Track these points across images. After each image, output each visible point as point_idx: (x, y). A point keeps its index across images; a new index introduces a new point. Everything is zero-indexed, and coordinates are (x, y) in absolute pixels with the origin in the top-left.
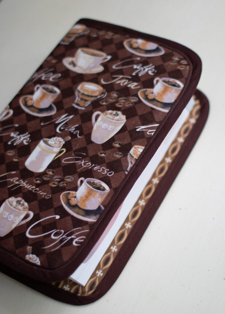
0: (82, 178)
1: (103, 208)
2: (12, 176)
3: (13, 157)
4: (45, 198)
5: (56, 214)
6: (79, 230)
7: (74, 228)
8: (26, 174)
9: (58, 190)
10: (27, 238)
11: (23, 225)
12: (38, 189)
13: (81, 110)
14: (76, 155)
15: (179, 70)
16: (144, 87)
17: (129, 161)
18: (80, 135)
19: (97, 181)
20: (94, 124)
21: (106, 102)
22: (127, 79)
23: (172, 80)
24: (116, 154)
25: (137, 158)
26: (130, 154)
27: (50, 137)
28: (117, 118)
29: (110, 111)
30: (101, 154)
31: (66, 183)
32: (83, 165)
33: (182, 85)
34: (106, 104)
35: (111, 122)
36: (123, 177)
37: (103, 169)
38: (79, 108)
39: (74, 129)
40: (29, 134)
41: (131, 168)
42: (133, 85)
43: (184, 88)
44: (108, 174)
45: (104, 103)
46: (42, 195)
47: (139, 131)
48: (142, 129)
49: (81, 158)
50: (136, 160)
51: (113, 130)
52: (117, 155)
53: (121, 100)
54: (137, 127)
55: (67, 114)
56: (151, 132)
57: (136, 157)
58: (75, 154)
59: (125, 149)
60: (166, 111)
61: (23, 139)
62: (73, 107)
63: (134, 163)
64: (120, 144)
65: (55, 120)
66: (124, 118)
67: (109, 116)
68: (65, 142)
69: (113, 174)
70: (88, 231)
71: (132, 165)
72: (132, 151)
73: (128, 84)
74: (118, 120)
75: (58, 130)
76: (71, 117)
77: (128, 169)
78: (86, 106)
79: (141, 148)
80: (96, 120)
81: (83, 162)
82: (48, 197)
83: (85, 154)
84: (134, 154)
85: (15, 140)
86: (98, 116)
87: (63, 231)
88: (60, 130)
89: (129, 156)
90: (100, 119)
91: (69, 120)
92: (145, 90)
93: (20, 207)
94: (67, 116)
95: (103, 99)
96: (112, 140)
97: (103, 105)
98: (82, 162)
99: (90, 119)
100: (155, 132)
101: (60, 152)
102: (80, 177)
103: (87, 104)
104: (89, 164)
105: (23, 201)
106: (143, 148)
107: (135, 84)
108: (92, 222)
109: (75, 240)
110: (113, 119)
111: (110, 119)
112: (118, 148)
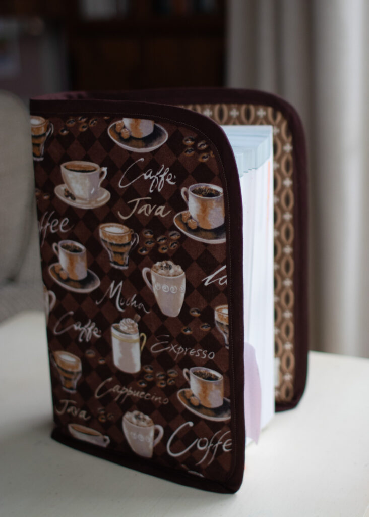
0: (185, 370)
1: (229, 401)
2: (112, 385)
5: (187, 421)
7: (214, 433)
8: (125, 378)
9: (170, 391)
12: (148, 394)
13: (125, 270)
17: (222, 332)
20: (152, 288)
21: (146, 250)
22: (147, 202)
23: (203, 186)
24: (202, 327)
25: (228, 324)
26: (218, 322)
27: (118, 321)
28: (172, 271)
29: (158, 264)
30: (185, 330)
32: (175, 352)
33: (220, 190)
34: (147, 252)
35: (169, 279)
36: (227, 354)
37: (200, 352)
38: (121, 268)
39: (135, 302)
40: (92, 321)
41: (229, 339)
42: (160, 211)
45: (144, 252)
46: (158, 401)
47: (208, 286)
48: (210, 281)
50: (229, 327)
51: (179, 292)
52: (204, 328)
53: (160, 240)
54: (203, 280)
55: (114, 282)
57: (226, 323)
58: (158, 338)
59: (208, 316)
60: (223, 240)
63: (227, 331)
64: (198, 312)
65: (107, 293)
66: (179, 269)
67: (161, 271)
69: (214, 355)
71: (228, 335)
72: (216, 317)
74: (175, 275)
75: (120, 309)
76: (121, 284)
77: (227, 342)
78: (127, 262)
79: (225, 308)
80: (150, 281)
81: (173, 348)
82: (165, 402)
83: (168, 336)
84: (222, 319)
85: (84, 334)
87: (205, 439)
88: (121, 307)
89: (218, 326)
90: (153, 279)
91: (122, 290)
94: (116, 285)
95: (138, 246)
97: (144, 256)
98: (171, 348)
101: (142, 339)
103: (125, 259)
104: (181, 350)
106: (226, 306)
107: (162, 208)
108: (227, 421)
109: (224, 446)
110: (169, 276)
111: (165, 275)
112: (199, 317)
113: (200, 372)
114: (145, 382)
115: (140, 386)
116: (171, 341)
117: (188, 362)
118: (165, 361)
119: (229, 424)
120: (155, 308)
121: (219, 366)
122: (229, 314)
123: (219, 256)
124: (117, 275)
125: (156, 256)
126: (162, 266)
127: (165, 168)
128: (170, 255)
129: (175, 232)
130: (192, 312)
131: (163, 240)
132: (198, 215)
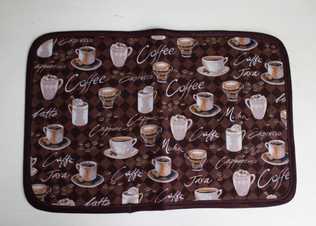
1: (288, 153)
3: (216, 148)
4: (254, 164)
5: (267, 169)
6: (284, 171)
7: (281, 171)
10: (261, 189)
11: (253, 183)
12: (246, 160)
13: (236, 101)
14: (254, 131)
15: (274, 54)
16: (263, 73)
17: (284, 122)
18: (247, 118)
19: (275, 141)
20: (250, 107)
21: (247, 91)
24: (275, 121)
25: (286, 118)
26: (282, 118)
27: (230, 127)
28: (260, 99)
29: (253, 96)
30: (267, 124)
31: (260, 150)
32: (261, 135)
33: (281, 63)
34: (248, 92)
35: (258, 103)
36: (286, 132)
37: (274, 133)
38: (234, 101)
39: (240, 116)
40: (214, 130)
41: (287, 125)
43: (283, 64)
44: (278, 135)
45: (246, 92)
47: (278, 103)
48: (278, 100)
49: (257, 132)
50: (287, 119)
51: (263, 107)
52: (276, 122)
53: (254, 86)
54: (275, 100)
55: (229, 108)
56: (284, 100)
57: (285, 118)
58: (252, 131)
59: (278, 116)
60: (283, 83)
61: (213, 135)
62: (229, 102)
63: (286, 122)
64: (273, 115)
66: (263, 97)
67: (254, 99)
68: (241, 126)
69: (280, 133)
70: (288, 169)
71: (287, 123)
72: (281, 116)
73: (252, 74)
74: (262, 100)
75: (231, 120)
76: (233, 108)
77: (286, 126)
78: (237, 97)
79: (285, 112)
80: (249, 105)
81: (260, 134)
82: (255, 162)
83: (258, 128)
84: (284, 117)
85: (209, 138)
86: (248, 102)
87: (276, 175)
88: (232, 119)
89: (282, 120)
90: (251, 103)
91: (233, 111)
92: (263, 74)
93: (244, 175)
94: (230, 109)
95: (243, 89)
96: (267, 114)
97: (246, 94)
98: (259, 134)
99: (246, 106)
100: (286, 99)
101: (243, 133)
102: (265, 143)
103: (236, 96)
104: (265, 134)
105: (243, 171)
106: (286, 111)
108: (287, 163)
110: (259, 101)
111: (257, 101)
112: (273, 117)
113: (274, 143)
114: (244, 154)
115: (242, 157)
116: (259, 131)
117: (268, 139)
118: (256, 141)
119: (288, 165)
120: (252, 116)
121: (283, 138)
122: (287, 114)
123: (282, 90)
124: (231, 105)
125: (252, 93)
126: (255, 97)
127: (257, 56)
128: (259, 92)
129: (261, 82)
130: (270, 115)
131: (255, 86)
132: (273, 74)
